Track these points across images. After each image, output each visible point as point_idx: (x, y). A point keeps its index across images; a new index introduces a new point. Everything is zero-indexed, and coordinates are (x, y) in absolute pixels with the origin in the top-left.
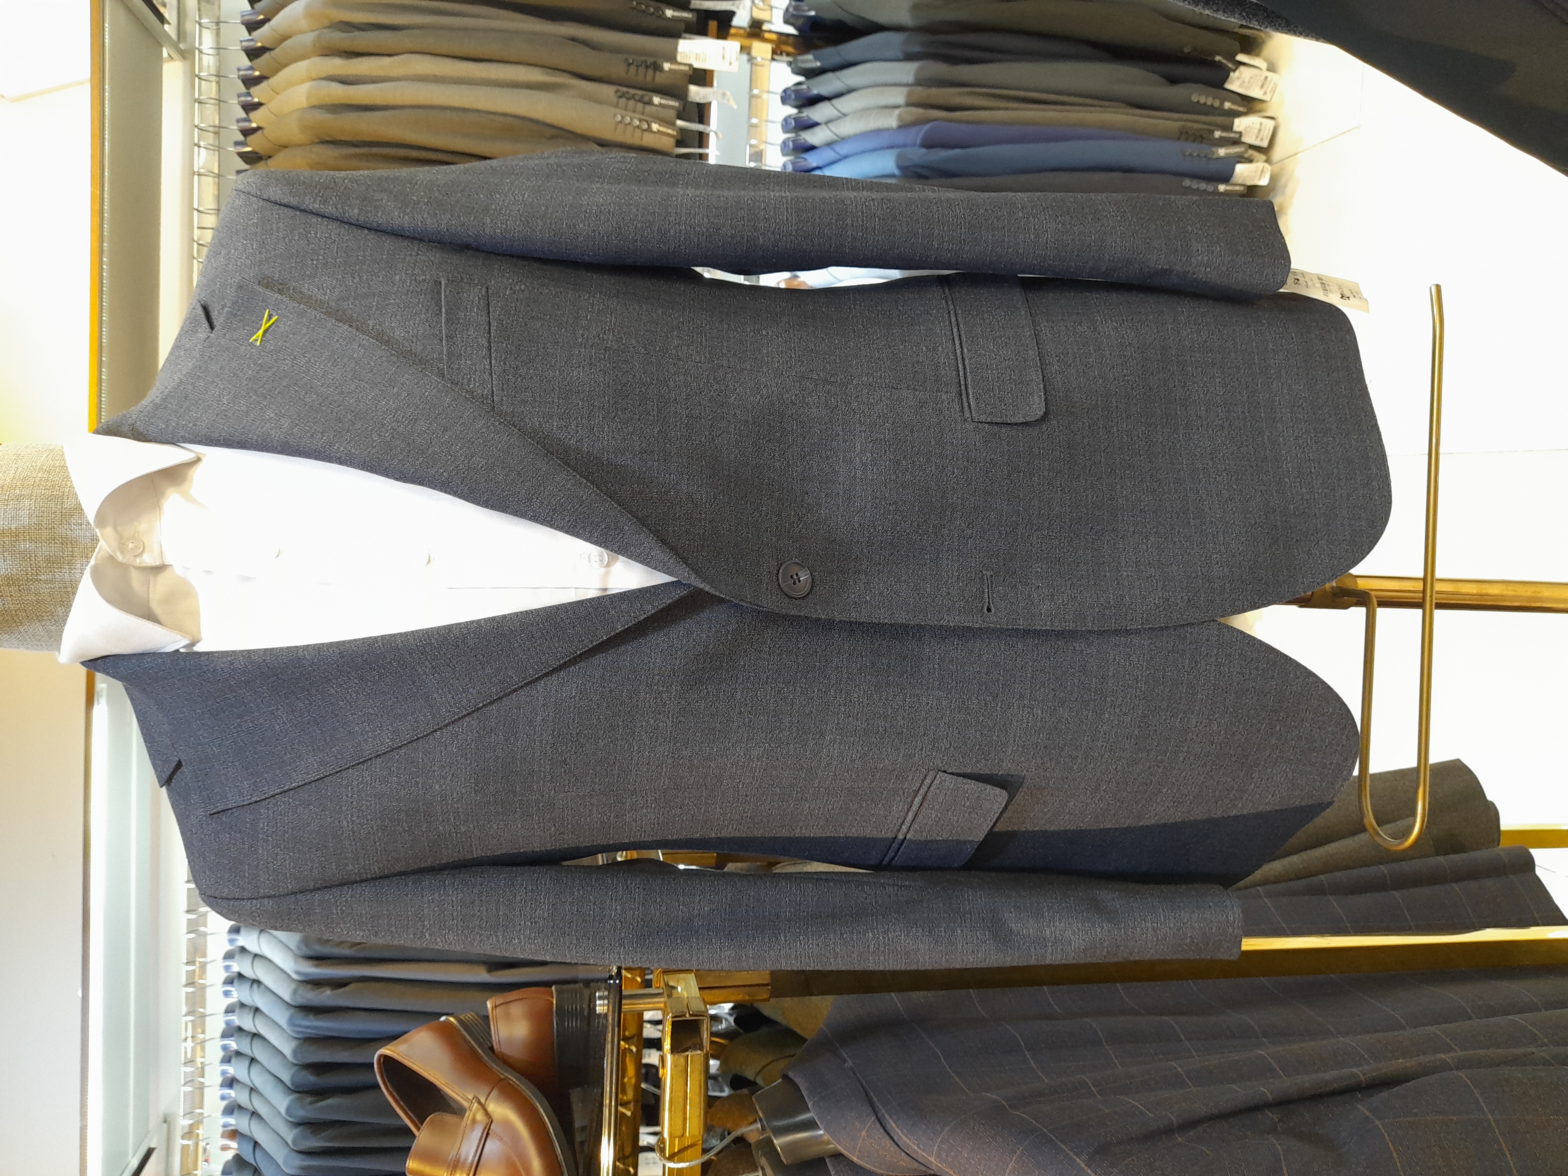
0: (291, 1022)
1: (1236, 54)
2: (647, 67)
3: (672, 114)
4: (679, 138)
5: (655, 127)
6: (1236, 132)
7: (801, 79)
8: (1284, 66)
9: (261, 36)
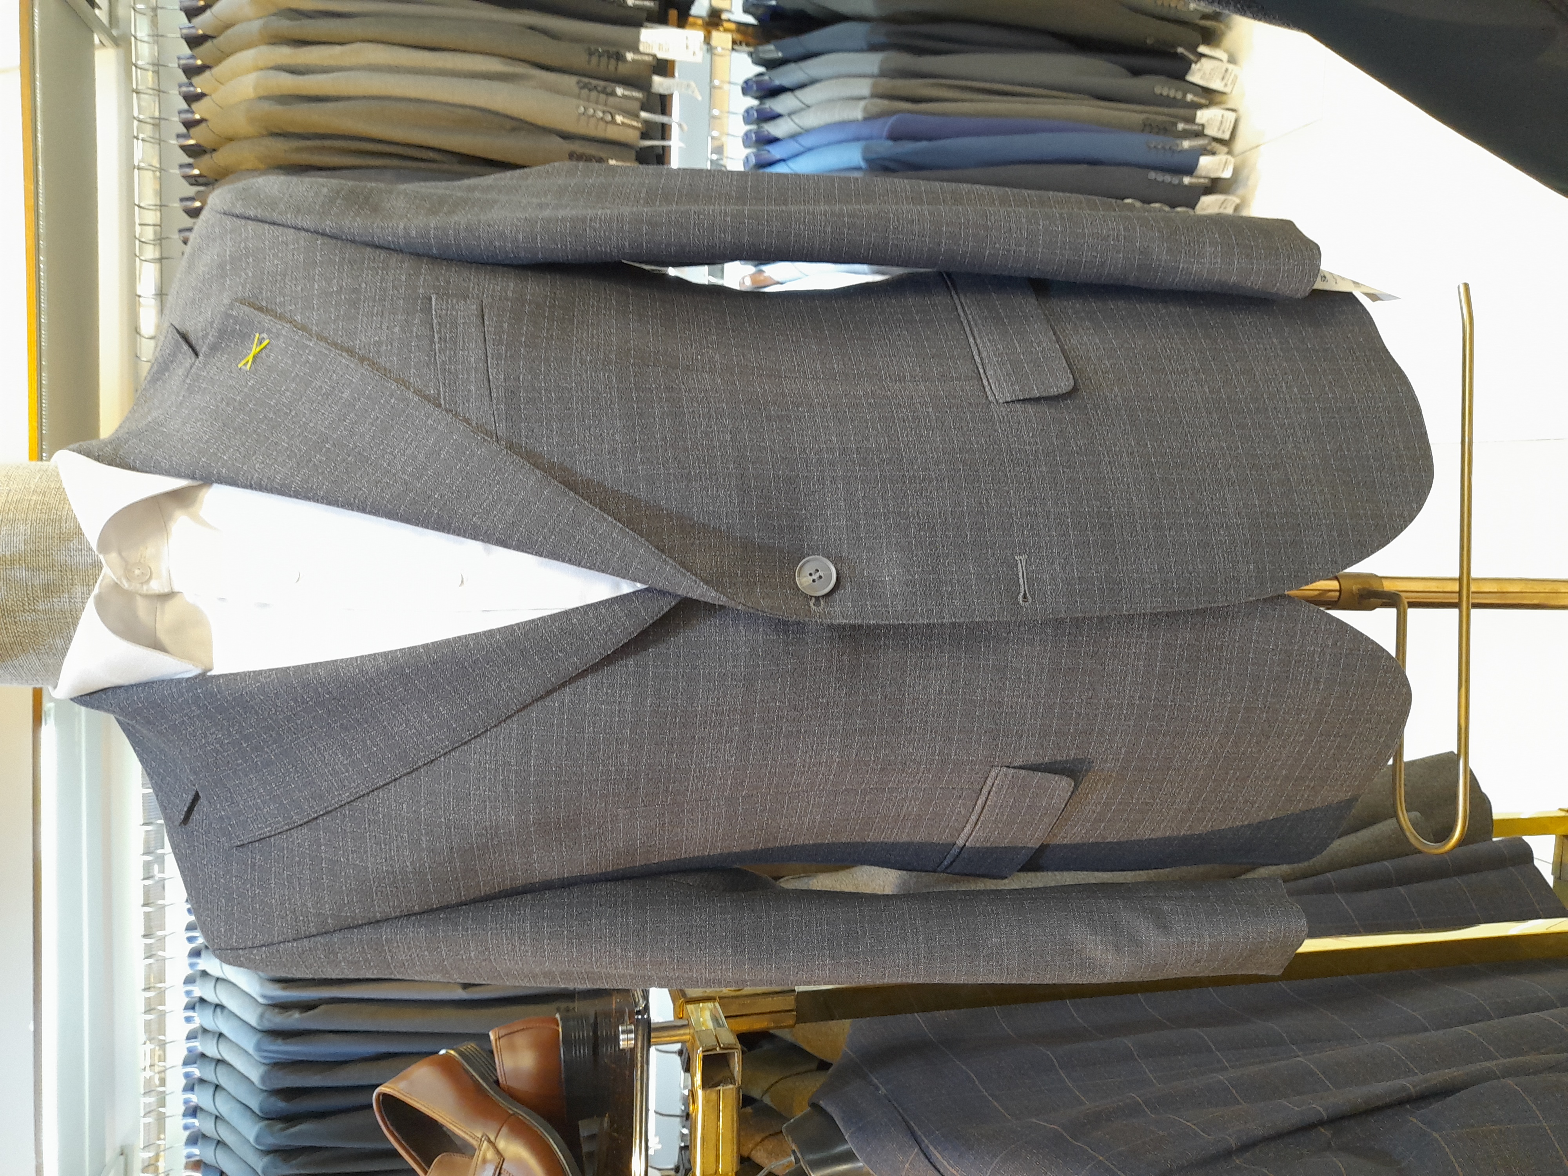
0: (258, 1048)
1: (1197, 46)
2: (609, 57)
3: (637, 105)
4: (644, 130)
5: (619, 119)
6: (1199, 125)
7: (761, 69)
8: (1244, 58)
9: (203, 23)
